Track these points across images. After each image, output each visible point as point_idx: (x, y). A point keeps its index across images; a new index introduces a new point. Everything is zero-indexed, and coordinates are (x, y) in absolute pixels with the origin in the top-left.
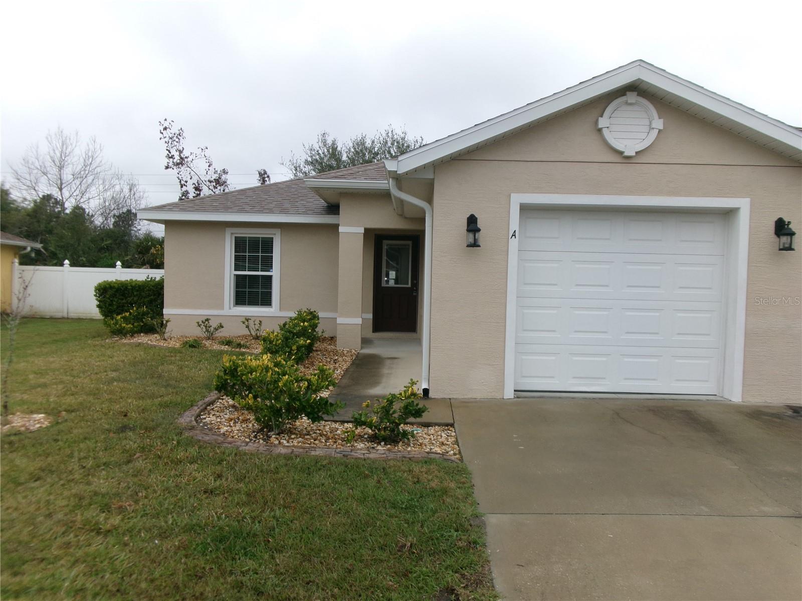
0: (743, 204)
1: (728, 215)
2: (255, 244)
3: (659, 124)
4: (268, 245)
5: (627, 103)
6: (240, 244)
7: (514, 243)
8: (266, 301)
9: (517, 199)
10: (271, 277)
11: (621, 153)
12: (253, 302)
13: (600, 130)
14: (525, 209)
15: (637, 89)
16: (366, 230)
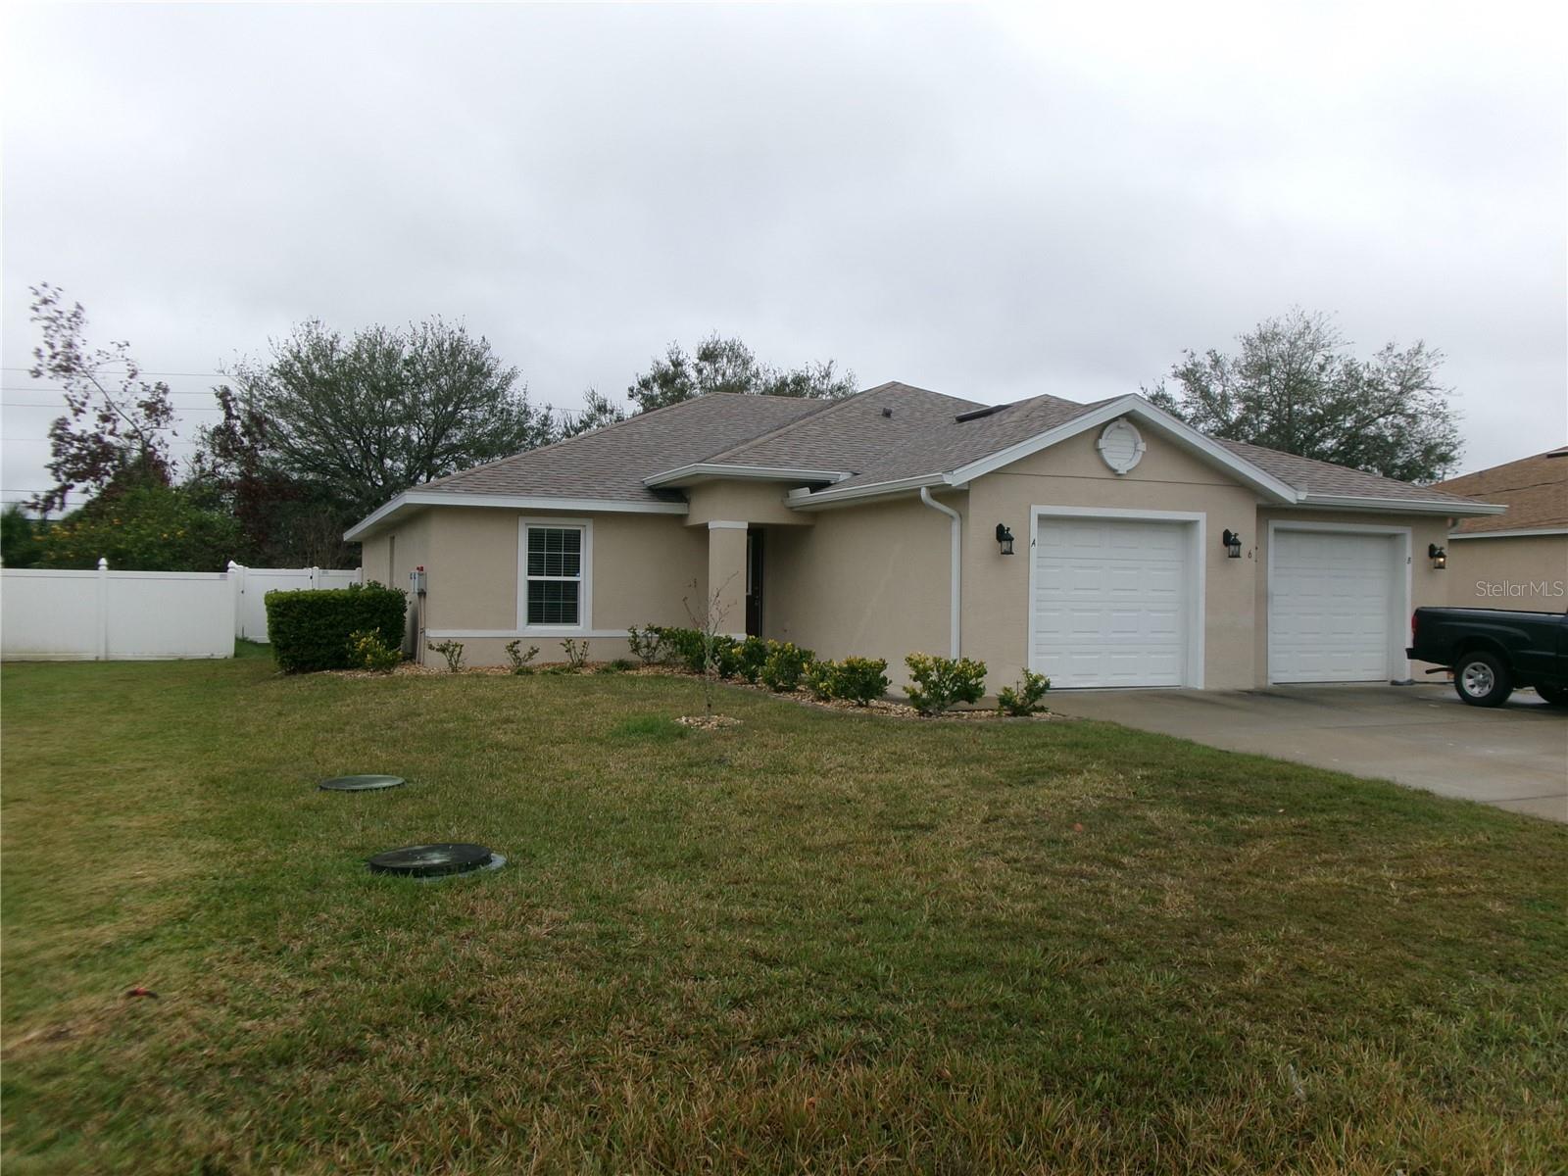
0: (1200, 516)
1: (1186, 526)
2: (554, 538)
3: (1142, 446)
4: (573, 540)
5: (1119, 427)
6: (536, 539)
7: (1033, 550)
8: (570, 616)
9: (1037, 510)
10: (576, 584)
11: (1114, 471)
12: (553, 618)
13: (1098, 450)
14: (1042, 518)
15: (1131, 418)
16: (749, 524)
